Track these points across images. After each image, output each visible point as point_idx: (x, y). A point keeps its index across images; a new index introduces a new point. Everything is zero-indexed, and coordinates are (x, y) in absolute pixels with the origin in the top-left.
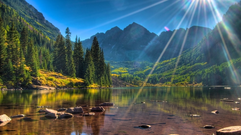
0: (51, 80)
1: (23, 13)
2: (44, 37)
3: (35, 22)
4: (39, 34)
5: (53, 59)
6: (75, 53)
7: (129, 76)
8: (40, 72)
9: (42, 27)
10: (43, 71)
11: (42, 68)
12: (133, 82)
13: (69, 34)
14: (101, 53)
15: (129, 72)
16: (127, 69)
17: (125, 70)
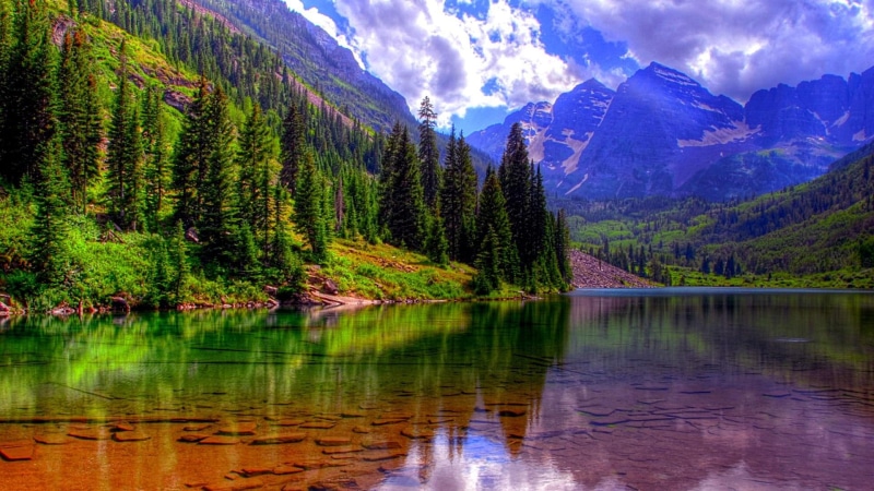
0: (369, 274)
1: (296, 55)
2: (357, 128)
3: (332, 80)
4: (339, 117)
5: (380, 202)
6: (448, 183)
7: (634, 248)
8: (334, 250)
9: (352, 93)
10: (345, 245)
11: (343, 236)
12: (647, 272)
13: (431, 119)
14: (533, 179)
15: (636, 233)
16: (630, 224)
17: (622, 229)
